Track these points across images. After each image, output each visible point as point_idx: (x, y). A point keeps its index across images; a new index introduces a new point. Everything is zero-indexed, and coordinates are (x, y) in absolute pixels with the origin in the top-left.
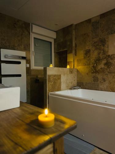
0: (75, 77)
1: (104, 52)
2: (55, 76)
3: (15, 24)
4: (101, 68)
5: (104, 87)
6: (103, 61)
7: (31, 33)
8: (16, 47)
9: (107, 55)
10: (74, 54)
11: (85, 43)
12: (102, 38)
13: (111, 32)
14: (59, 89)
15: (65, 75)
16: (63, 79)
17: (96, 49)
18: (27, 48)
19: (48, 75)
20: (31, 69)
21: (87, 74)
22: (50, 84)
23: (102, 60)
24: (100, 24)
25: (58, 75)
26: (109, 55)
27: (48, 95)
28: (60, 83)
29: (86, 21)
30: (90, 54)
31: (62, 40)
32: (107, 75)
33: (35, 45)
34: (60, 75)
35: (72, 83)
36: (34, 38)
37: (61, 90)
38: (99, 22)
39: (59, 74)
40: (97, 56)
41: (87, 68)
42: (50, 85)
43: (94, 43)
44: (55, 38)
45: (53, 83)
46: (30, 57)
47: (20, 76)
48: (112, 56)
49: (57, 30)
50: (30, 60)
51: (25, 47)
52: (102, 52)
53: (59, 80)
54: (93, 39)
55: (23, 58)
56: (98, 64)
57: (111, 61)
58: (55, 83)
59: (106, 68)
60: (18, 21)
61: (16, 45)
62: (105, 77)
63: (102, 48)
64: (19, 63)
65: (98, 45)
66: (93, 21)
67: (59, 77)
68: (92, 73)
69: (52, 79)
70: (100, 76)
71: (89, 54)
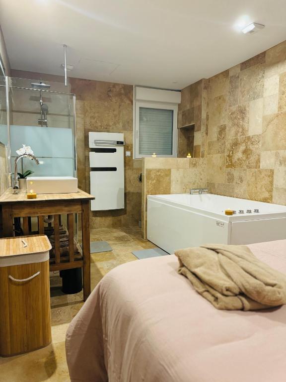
0: (202, 172)
1: (244, 131)
2: (159, 171)
3: (110, 90)
4: (238, 159)
5: (240, 191)
6: (241, 147)
7: (134, 101)
8: (110, 126)
9: (247, 136)
10: (205, 133)
11: (220, 113)
12: (242, 105)
13: (253, 96)
14: (167, 192)
15: (180, 170)
16: (175, 175)
17: (234, 125)
18: (127, 126)
19: (146, 169)
20: (134, 158)
21: (221, 168)
22: (150, 182)
23: (240, 144)
24: (241, 79)
25: (166, 170)
26: (249, 137)
27: (146, 198)
28: (169, 183)
29: (222, 73)
30: (226, 134)
31: (188, 107)
32: (245, 171)
33: (141, 119)
34: (170, 170)
35: (194, 184)
36: (140, 108)
37: (170, 194)
38: (238, 77)
39: (167, 167)
40: (234, 138)
41: (221, 157)
42: (149, 184)
43: (231, 114)
44: (180, 102)
45: (155, 181)
46: (132, 140)
47: (114, 169)
48: (252, 137)
49: (182, 88)
50: (132, 145)
51: (124, 126)
52: (241, 130)
53: (168, 178)
54: (230, 106)
55: (120, 143)
56: (234, 152)
57: (251, 147)
58: (160, 182)
59: (244, 158)
60: (115, 85)
61: (111, 124)
62: (243, 174)
63: (241, 124)
64: (114, 151)
65: (235, 118)
66: (231, 74)
67: (168, 173)
68: (227, 167)
69: (153, 176)
70: (236, 173)
71: (224, 133)
